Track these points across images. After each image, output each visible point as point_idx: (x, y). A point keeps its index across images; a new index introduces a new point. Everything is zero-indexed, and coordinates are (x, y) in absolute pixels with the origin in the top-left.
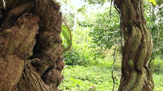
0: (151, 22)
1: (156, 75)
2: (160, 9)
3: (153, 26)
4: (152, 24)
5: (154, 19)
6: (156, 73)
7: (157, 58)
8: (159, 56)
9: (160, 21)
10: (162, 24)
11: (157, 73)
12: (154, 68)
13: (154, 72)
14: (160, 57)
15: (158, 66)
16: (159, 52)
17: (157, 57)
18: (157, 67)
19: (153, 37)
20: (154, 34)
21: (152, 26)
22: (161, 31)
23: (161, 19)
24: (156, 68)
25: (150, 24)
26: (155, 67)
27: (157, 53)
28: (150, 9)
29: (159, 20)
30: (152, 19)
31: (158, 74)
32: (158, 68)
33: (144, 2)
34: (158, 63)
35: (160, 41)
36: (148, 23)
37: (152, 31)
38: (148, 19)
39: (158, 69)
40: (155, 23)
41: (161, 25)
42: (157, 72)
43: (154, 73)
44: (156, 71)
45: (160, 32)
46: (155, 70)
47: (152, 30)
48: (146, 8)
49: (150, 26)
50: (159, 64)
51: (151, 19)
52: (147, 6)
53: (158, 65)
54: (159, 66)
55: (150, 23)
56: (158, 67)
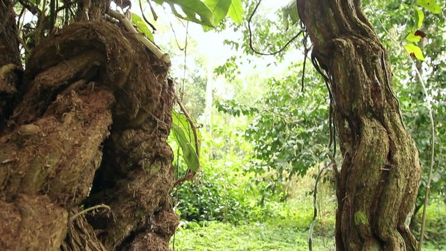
0: (414, 101)
1: (435, 248)
2: (436, 68)
3: (420, 112)
4: (416, 107)
5: (420, 96)
6: (433, 243)
7: (435, 202)
8: (439, 196)
9: (438, 98)
10: (443, 108)
11: (436, 242)
12: (429, 230)
13: (428, 240)
14: (443, 199)
15: (440, 223)
16: (438, 183)
17: (435, 198)
18: (437, 226)
19: (421, 142)
20: (424, 134)
21: (417, 114)
22: (441, 125)
23: (439, 94)
24: (433, 230)
25: (412, 107)
26: (431, 225)
27: (435, 187)
28: (410, 68)
29: (435, 98)
30: (415, 95)
31: (440, 246)
32: (438, 231)
33: (393, 50)
34: (439, 215)
35: (441, 153)
36: (406, 104)
37: (417, 126)
38: (405, 93)
39: (438, 233)
40: (424, 104)
41: (440, 110)
42: (436, 240)
43: (428, 243)
44: (435, 238)
45: (439, 128)
46: (429, 234)
47: (418, 123)
48: (398, 65)
49: (411, 112)
50: (441, 217)
51: (414, 93)
52: (401, 59)
53: (439, 221)
54: (442, 225)
55: (410, 105)
56: (439, 228)
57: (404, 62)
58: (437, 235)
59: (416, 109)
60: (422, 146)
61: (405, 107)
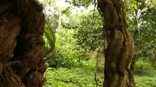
0: (134, 25)
1: (139, 76)
2: (142, 13)
3: (136, 29)
4: (135, 27)
6: (139, 75)
7: (140, 60)
8: (141, 59)
9: (142, 24)
10: (144, 28)
11: (139, 74)
12: (137, 70)
13: (137, 73)
14: (143, 59)
15: (141, 68)
16: (141, 54)
17: (140, 59)
18: (140, 69)
19: (136, 40)
20: (137, 37)
21: (135, 30)
22: (143, 34)
23: (143, 23)
24: (139, 70)
25: (133, 27)
26: (138, 68)
28: (133, 13)
29: (141, 24)
30: (135, 23)
31: (141, 75)
32: (141, 70)
33: (127, 6)
34: (141, 65)
35: (142, 44)
36: (131, 26)
37: (135, 34)
38: (131, 22)
39: (140, 71)
40: (137, 26)
42: (140, 73)
43: (137, 74)
44: (139, 73)
45: (142, 35)
46: (137, 71)
47: (135, 33)
48: (129, 12)
49: (133, 29)
50: (142, 66)
51: (134, 22)
52: (130, 10)
53: (141, 67)
54: (142, 68)
55: (133, 26)
56: (141, 69)
57: (131, 11)
58: (140, 72)
59: (135, 28)
60: (136, 41)
61: (131, 27)
